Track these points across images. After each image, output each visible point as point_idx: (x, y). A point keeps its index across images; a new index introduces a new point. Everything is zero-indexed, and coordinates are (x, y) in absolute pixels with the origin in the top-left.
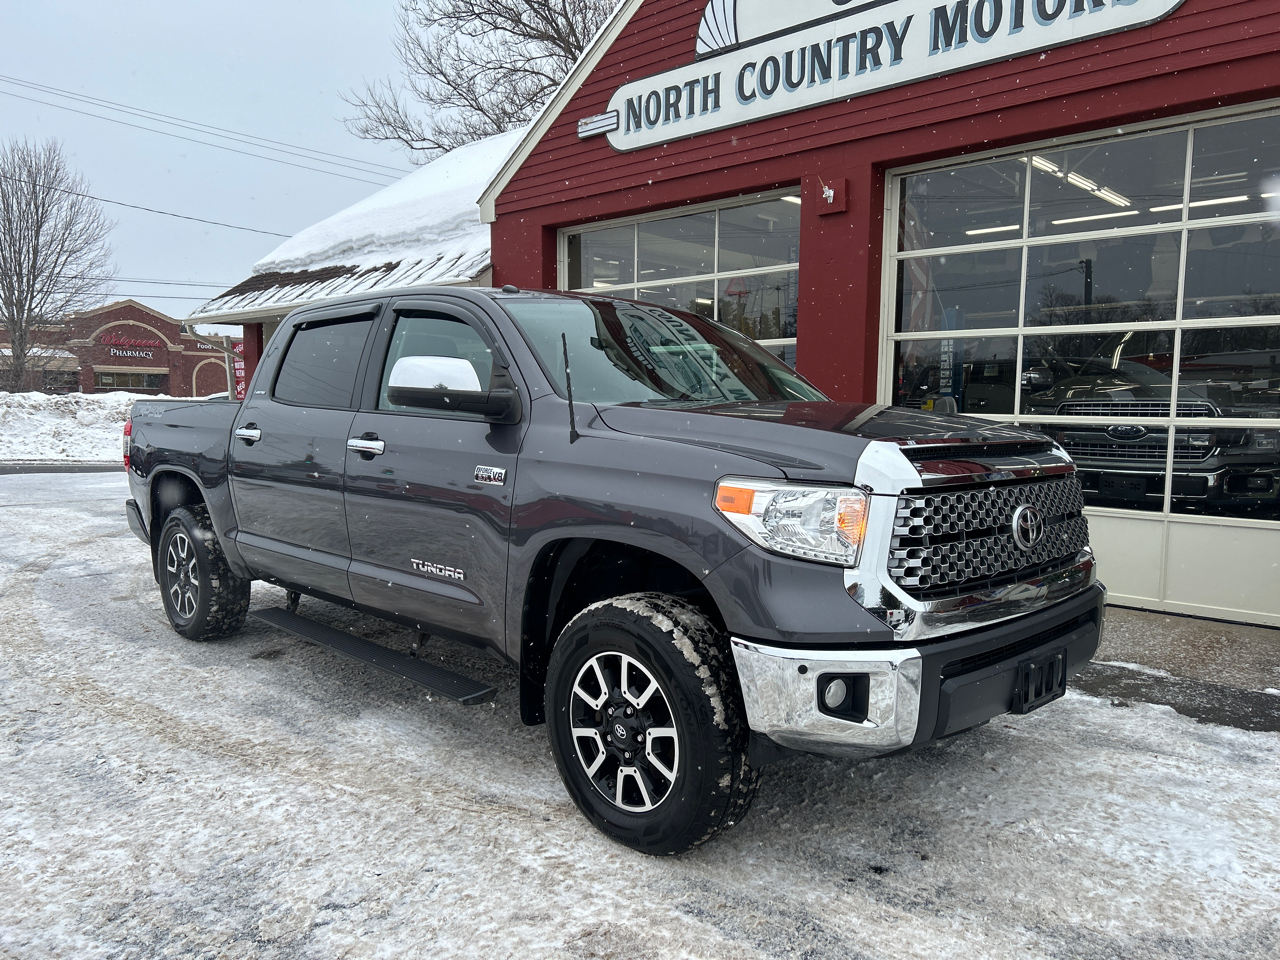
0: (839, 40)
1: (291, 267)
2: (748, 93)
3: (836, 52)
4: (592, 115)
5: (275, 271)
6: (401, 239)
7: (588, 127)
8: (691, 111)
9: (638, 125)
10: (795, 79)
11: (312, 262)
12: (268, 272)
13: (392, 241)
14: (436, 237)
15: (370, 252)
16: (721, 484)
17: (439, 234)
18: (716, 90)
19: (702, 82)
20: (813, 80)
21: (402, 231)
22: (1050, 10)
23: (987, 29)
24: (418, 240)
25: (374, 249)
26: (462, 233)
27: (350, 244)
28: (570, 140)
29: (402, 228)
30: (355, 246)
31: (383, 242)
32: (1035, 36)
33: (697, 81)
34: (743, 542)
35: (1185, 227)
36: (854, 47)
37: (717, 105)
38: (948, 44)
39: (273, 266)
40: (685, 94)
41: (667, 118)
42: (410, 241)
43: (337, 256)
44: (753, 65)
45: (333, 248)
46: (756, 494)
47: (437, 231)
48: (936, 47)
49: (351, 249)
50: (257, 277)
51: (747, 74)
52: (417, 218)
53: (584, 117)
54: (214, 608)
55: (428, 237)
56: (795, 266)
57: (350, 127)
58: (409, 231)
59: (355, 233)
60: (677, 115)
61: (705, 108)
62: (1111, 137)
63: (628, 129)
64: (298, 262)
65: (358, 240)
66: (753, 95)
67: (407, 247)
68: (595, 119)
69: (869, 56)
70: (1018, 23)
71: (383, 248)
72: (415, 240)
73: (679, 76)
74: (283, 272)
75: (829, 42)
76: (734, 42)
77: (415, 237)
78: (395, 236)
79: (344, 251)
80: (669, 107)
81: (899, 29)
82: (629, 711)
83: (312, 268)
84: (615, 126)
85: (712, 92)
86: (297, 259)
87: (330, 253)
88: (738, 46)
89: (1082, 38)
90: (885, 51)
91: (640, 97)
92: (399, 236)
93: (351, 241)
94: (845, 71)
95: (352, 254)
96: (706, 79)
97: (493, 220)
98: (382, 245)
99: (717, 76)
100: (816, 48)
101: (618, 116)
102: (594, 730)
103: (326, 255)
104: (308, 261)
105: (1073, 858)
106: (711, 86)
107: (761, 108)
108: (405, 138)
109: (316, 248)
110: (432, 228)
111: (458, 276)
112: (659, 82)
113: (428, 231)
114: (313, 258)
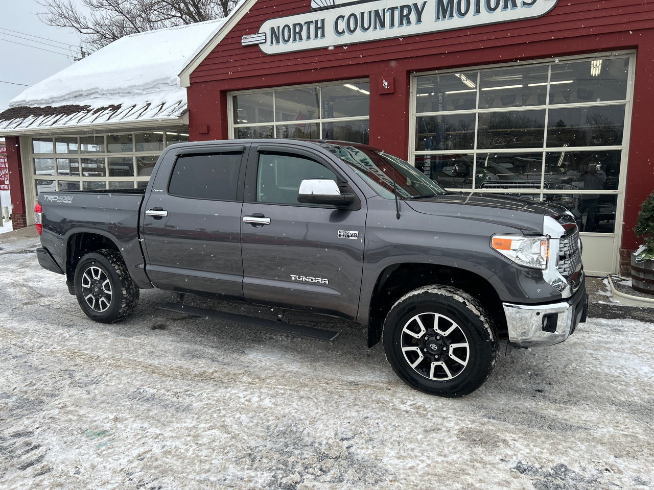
0: (389, 9)
1: (38, 104)
2: (340, 31)
3: (388, 15)
4: (250, 34)
5: (25, 106)
6: (118, 91)
7: (247, 40)
8: (309, 37)
9: (278, 42)
10: (366, 26)
11: (53, 102)
12: (20, 106)
13: (111, 92)
14: (141, 92)
15: (95, 98)
16: (493, 237)
17: (143, 90)
18: (323, 28)
19: (314, 23)
20: (376, 28)
21: (118, 87)
22: (493, 6)
23: (463, 12)
24: (129, 93)
25: (98, 96)
26: (158, 90)
27: (80, 93)
28: (236, 46)
29: (118, 86)
30: (84, 94)
31: (104, 92)
32: (486, 17)
33: (312, 22)
34: (509, 263)
35: (547, 108)
36: (397, 13)
37: (323, 35)
38: (444, 17)
39: (24, 103)
40: (305, 28)
41: (295, 39)
42: (124, 93)
43: (71, 99)
44: (343, 17)
45: (68, 94)
46: (512, 241)
47: (142, 88)
48: (438, 18)
49: (81, 95)
50: (12, 109)
51: (340, 21)
52: (127, 80)
53: (245, 35)
54: (124, 305)
55: (136, 91)
56: (367, 117)
57: (41, 18)
58: (123, 88)
59: (84, 86)
60: (301, 38)
61: (316, 36)
62: (516, 66)
63: (272, 43)
64: (44, 101)
65: (87, 91)
66: (343, 32)
67: (121, 96)
68: (252, 36)
69: (405, 18)
70: (478, 11)
71: (105, 96)
72: (128, 92)
73: (302, 18)
74: (31, 107)
75: (384, 10)
76: (332, 4)
77: (127, 91)
78: (113, 90)
79: (76, 97)
80: (296, 34)
81: (420, 7)
82: (438, 338)
83: (54, 105)
84: (264, 41)
85: (320, 28)
86: (43, 100)
87: (67, 97)
88: (334, 6)
89: (507, 21)
90: (413, 17)
91: (279, 27)
92: (116, 90)
93: (82, 91)
94: (392, 24)
95: (82, 99)
96: (317, 21)
97: (189, 85)
98: (103, 94)
99: (323, 21)
100: (377, 12)
101: (266, 36)
102: (416, 347)
103: (64, 98)
104: (50, 101)
105: (599, 377)
106: (319, 25)
107: (347, 39)
108: (76, 26)
109: (55, 94)
110: (139, 86)
111: (169, 115)
112: (291, 20)
113: (137, 88)
114: (54, 99)
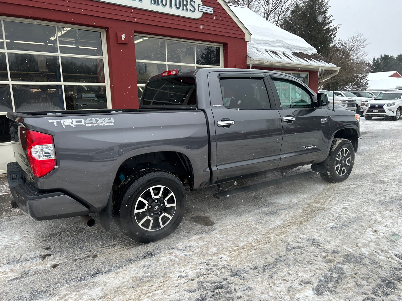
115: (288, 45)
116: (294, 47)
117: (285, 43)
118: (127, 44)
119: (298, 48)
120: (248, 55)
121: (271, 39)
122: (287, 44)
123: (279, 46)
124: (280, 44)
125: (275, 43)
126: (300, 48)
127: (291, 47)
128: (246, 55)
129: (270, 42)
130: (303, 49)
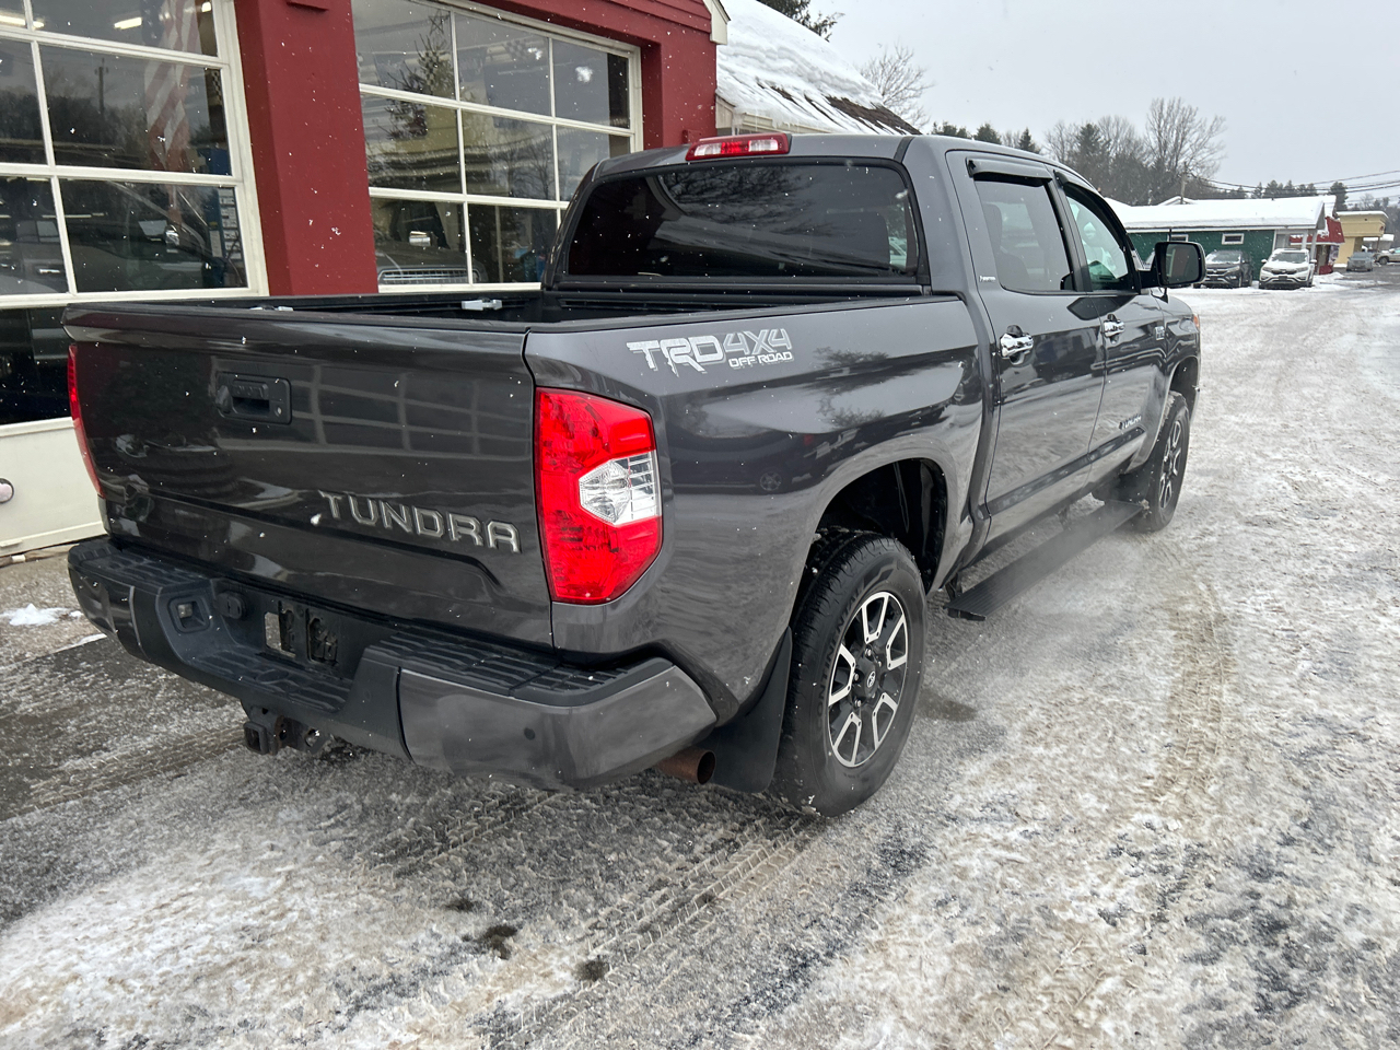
115: (813, 68)
116: (826, 78)
117: (803, 60)
118: (323, 10)
119: (836, 82)
120: (723, 95)
121: (765, 44)
122: (808, 64)
123: (787, 72)
124: (787, 64)
125: (775, 59)
126: (841, 84)
127: (819, 77)
128: (715, 95)
129: (762, 51)
130: (848, 85)
